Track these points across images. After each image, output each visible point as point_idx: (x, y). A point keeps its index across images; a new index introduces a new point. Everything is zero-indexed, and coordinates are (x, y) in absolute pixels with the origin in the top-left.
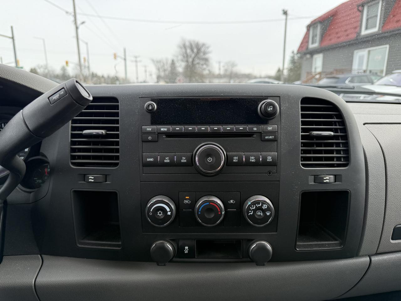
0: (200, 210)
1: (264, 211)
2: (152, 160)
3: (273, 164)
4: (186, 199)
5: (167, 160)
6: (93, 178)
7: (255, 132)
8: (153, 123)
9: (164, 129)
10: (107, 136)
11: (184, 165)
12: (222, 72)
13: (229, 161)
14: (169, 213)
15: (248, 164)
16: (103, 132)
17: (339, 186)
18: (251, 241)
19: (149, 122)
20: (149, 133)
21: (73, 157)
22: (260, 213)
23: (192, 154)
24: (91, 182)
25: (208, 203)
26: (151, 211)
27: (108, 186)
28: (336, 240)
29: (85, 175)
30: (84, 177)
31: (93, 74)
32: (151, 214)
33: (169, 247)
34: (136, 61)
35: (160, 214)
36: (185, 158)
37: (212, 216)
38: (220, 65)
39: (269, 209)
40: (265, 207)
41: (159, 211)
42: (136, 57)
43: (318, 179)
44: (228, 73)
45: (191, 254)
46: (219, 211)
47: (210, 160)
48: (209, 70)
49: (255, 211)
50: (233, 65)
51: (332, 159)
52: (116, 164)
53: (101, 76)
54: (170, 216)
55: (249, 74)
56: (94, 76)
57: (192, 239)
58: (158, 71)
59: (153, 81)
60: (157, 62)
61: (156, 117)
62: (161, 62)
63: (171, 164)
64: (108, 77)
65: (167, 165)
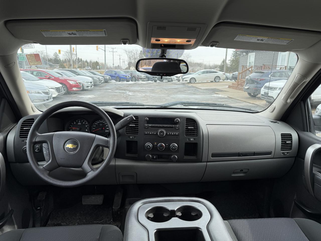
0: (159, 146)
1: (175, 147)
2: (147, 133)
3: (178, 135)
4: (155, 144)
5: (151, 133)
7: (174, 127)
9: (150, 125)
10: (135, 126)
11: (155, 135)
13: (166, 134)
14: (151, 147)
15: (171, 135)
16: (134, 125)
17: (195, 142)
18: (172, 155)
19: (146, 123)
20: (146, 126)
21: (126, 132)
22: (174, 148)
23: (157, 132)
24: (131, 138)
25: (161, 145)
26: (146, 146)
27: (135, 139)
28: (195, 156)
29: (129, 136)
30: (129, 137)
33: (150, 156)
34: (113, 52)
35: (149, 147)
36: (155, 133)
37: (162, 148)
39: (176, 146)
40: (175, 146)
43: (189, 139)
45: (156, 159)
46: (164, 147)
47: (162, 134)
49: (173, 147)
51: (194, 134)
52: (137, 134)
53: (85, 60)
54: (151, 148)
55: (200, 63)
56: (79, 60)
57: (156, 155)
58: (129, 59)
59: (125, 67)
60: (129, 52)
61: (148, 122)
62: (131, 52)
63: (152, 134)
64: (91, 62)
65: (151, 134)
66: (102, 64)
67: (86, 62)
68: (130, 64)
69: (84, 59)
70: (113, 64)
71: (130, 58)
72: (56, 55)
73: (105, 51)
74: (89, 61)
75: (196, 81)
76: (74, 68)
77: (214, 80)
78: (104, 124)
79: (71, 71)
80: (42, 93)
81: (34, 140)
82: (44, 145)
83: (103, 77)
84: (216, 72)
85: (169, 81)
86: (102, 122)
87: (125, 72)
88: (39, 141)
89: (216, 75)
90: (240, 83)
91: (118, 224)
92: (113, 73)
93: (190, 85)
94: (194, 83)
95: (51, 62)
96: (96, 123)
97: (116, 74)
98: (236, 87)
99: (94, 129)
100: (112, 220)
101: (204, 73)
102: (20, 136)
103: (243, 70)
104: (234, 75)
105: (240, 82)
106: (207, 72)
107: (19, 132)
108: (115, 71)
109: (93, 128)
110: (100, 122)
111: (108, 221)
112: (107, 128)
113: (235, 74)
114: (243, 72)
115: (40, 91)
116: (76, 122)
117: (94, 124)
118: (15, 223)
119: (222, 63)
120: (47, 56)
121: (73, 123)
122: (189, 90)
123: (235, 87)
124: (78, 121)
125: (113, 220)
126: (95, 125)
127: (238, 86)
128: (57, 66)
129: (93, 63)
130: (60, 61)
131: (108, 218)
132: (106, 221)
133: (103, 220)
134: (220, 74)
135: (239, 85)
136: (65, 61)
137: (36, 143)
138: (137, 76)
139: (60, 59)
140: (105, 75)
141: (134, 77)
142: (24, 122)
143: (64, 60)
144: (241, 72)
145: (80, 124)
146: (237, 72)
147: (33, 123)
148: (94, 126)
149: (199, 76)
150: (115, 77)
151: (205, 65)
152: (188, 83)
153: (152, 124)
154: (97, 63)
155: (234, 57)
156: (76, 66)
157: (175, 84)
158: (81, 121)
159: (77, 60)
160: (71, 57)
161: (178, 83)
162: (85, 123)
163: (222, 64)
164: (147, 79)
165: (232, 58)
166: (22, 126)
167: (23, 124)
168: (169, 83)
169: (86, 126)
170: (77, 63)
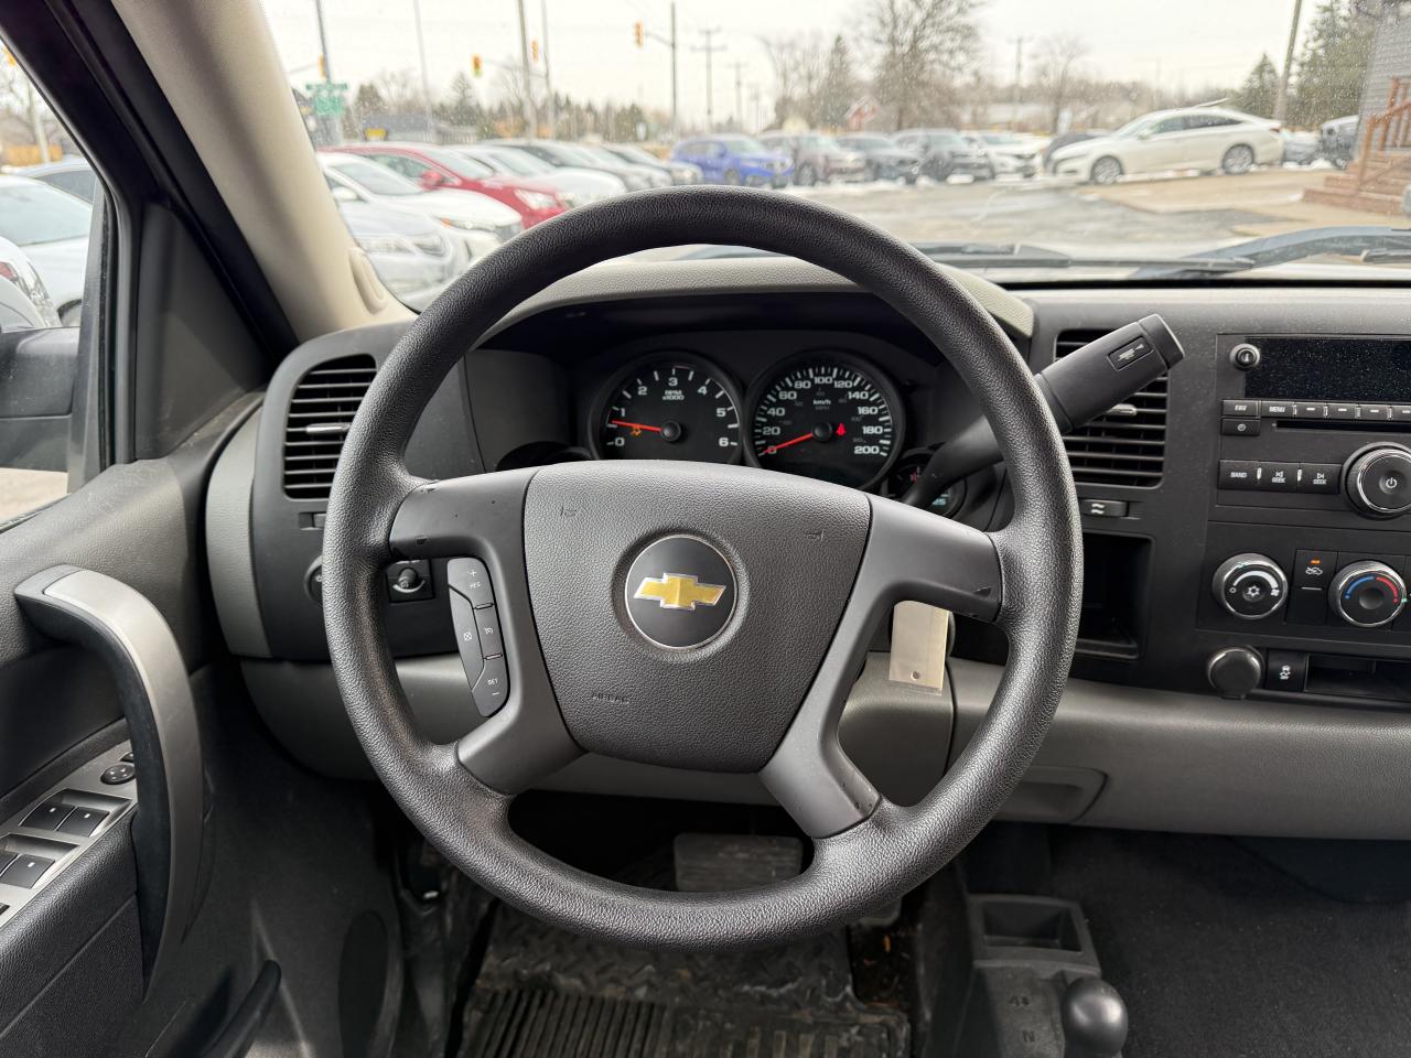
0: (1349, 592)
2: (1242, 475)
4: (1312, 566)
5: (1279, 478)
6: (1102, 506)
8: (1251, 393)
9: (1277, 408)
10: (1139, 418)
11: (1320, 490)
12: (1026, 80)
14: (1275, 593)
16: (1132, 408)
19: (1242, 391)
20: (1241, 416)
23: (1342, 469)
24: (1096, 515)
25: (1372, 578)
26: (1235, 584)
27: (1130, 526)
31: (556, 98)
32: (1233, 590)
33: (1255, 662)
34: (708, 50)
35: (1254, 592)
36: (1323, 476)
37: (1377, 603)
38: (1019, 52)
41: (1250, 586)
42: (708, 33)
44: (1051, 79)
45: (1294, 683)
46: (1396, 595)
47: (1391, 483)
48: (976, 73)
50: (1074, 50)
52: (1155, 480)
53: (583, 105)
54: (1276, 599)
55: (1134, 83)
56: (560, 105)
57: (1300, 653)
58: (781, 83)
59: (763, 123)
60: (781, 48)
61: (1258, 382)
62: (792, 45)
63: (1289, 487)
64: (608, 109)
65: (1278, 488)
66: (658, 115)
67: (590, 108)
68: (784, 107)
69: (580, 98)
70: (709, 112)
71: (785, 76)
72: (462, 85)
73: (673, 46)
74: (600, 106)
75: (1122, 172)
76: (539, 136)
77: (1223, 167)
78: (841, 401)
79: (529, 149)
80: (414, 249)
81: (376, 536)
82: (460, 573)
83: (669, 171)
84: (1232, 122)
85: (978, 179)
86: (825, 380)
87: (765, 143)
88: (421, 542)
89: (1234, 134)
90: (1370, 174)
91: (892, 1022)
92: (713, 151)
93: (1092, 195)
94: (1115, 183)
95: (446, 119)
96: (787, 389)
97: (722, 156)
98: (1352, 196)
99: (775, 431)
100: (849, 989)
101: (1166, 127)
102: (288, 480)
103: (1392, 104)
104: (1330, 132)
105: (1374, 169)
106: (1187, 124)
107: (279, 452)
108: (721, 144)
109: (764, 424)
110: (817, 380)
111: (828, 995)
112: (867, 430)
113: (1337, 130)
114: (1391, 115)
115: (408, 243)
116: (648, 381)
117: (776, 397)
118: (300, 1032)
119: (1255, 78)
120: (427, 93)
121: (633, 389)
122: (1089, 220)
123: (1342, 196)
124: (665, 376)
125: (855, 989)
126: (780, 403)
127: (1360, 190)
128: (466, 135)
129: (619, 115)
130: (481, 111)
131: (826, 975)
132: (813, 991)
133: (793, 981)
134: (1254, 128)
135: (1364, 183)
136: (502, 113)
137: (391, 554)
138: (821, 160)
139: (478, 106)
140: (673, 160)
141: (807, 164)
142: (307, 378)
143: (496, 107)
144: (1383, 113)
145: (677, 395)
146: (1354, 119)
147: (362, 392)
148: (773, 412)
149: (1141, 146)
150: (717, 169)
151: (1160, 93)
152: (1083, 184)
153: (1296, 396)
154: (634, 115)
155: (1321, 42)
156: (550, 129)
157: (1015, 191)
158: (682, 375)
159: (551, 104)
160: (528, 85)
161: (1027, 185)
162: (713, 389)
163: (1250, 81)
164: (869, 174)
165: (1311, 45)
166: (294, 408)
167: (298, 393)
168: (980, 187)
169: (721, 412)
170: (551, 114)
